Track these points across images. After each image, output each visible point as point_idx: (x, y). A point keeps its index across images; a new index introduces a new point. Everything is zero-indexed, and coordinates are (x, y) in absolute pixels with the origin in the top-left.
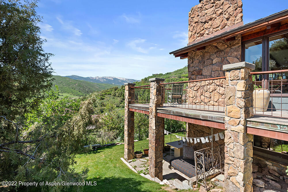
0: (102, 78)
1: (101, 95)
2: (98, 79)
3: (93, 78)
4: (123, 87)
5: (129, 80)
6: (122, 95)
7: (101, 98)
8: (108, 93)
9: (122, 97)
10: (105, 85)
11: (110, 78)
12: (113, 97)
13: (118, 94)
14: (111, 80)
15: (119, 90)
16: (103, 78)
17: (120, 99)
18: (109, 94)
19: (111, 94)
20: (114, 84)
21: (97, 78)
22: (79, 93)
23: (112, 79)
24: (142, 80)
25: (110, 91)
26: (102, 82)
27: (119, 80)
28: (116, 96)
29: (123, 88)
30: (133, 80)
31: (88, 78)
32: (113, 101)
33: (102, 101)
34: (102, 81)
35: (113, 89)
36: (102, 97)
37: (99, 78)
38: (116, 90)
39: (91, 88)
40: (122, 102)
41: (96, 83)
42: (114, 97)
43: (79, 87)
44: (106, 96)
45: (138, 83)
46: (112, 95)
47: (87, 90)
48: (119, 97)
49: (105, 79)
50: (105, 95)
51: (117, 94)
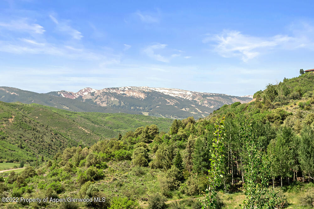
0: (105, 94)
1: (93, 161)
2: (89, 97)
3: (71, 94)
4: (178, 126)
5: (205, 96)
6: (174, 160)
7: (92, 173)
8: (117, 152)
9: (174, 167)
10: (114, 121)
11: (131, 94)
12: (136, 168)
13: (159, 156)
14: (138, 99)
15: (161, 142)
16: (107, 93)
17: (164, 179)
18: (122, 158)
19: (129, 158)
20: (146, 114)
21: (86, 93)
22: (20, 151)
23: (142, 96)
24: (258, 94)
25: (129, 145)
26: (105, 108)
27: (168, 97)
28: (150, 164)
29: (177, 131)
30: (220, 95)
31: (53, 97)
32: (138, 184)
33: (95, 185)
34: (104, 105)
35: (140, 137)
36: (95, 169)
37: (93, 94)
38: (149, 139)
39: (63, 132)
40: (172, 188)
41: (81, 113)
42: (143, 169)
43: (21, 132)
44: (112, 165)
45: (239, 107)
46: (135, 159)
47: (47, 139)
48: (161, 167)
49: (115, 95)
50: (107, 160)
51: (154, 157)
